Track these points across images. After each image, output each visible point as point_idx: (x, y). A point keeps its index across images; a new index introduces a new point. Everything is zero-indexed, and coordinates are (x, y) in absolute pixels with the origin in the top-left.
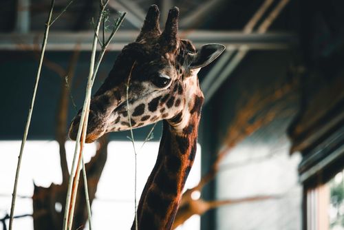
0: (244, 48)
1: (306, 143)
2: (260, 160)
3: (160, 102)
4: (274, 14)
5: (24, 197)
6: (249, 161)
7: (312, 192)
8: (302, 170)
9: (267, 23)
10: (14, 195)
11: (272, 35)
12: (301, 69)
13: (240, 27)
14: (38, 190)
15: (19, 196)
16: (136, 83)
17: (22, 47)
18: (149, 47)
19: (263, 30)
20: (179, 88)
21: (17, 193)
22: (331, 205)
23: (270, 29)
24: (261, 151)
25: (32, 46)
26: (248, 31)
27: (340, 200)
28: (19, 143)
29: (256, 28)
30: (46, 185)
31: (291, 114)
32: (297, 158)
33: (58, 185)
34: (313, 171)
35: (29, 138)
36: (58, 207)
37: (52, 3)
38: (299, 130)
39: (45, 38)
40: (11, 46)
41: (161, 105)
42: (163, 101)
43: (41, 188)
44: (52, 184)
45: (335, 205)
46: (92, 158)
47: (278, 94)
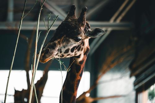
0: (110, 29)
1: (137, 72)
2: (117, 79)
3: (75, 49)
4: (123, 14)
5: (10, 95)
6: (112, 80)
7: (140, 94)
8: (135, 84)
9: (120, 18)
10: (6, 94)
11: (123, 23)
12: (135, 39)
13: (108, 19)
14: (16, 92)
15: (8, 95)
16: (67, 38)
17: (10, 28)
18: (74, 23)
19: (118, 21)
20: (83, 43)
21: (7, 93)
22: (149, 100)
23: (122, 21)
24: (117, 75)
25: (14, 28)
26: (111, 22)
27: (153, 98)
28: (8, 71)
29: (115, 20)
30: (20, 90)
31: (131, 58)
32: (133, 79)
33: (26, 90)
34: (140, 84)
35: (13, 69)
36: (26, 100)
37: (24, 9)
38: (134, 66)
39: (20, 24)
40: (5, 28)
41: (76, 50)
42: (77, 48)
43: (18, 91)
44: (23, 90)
45: (150, 100)
46: (41, 78)
47: (125, 50)
